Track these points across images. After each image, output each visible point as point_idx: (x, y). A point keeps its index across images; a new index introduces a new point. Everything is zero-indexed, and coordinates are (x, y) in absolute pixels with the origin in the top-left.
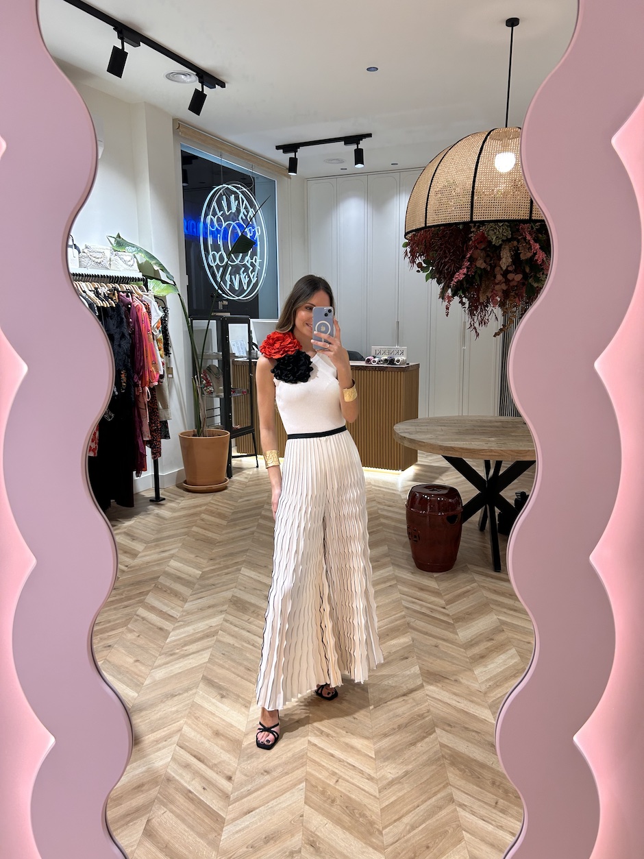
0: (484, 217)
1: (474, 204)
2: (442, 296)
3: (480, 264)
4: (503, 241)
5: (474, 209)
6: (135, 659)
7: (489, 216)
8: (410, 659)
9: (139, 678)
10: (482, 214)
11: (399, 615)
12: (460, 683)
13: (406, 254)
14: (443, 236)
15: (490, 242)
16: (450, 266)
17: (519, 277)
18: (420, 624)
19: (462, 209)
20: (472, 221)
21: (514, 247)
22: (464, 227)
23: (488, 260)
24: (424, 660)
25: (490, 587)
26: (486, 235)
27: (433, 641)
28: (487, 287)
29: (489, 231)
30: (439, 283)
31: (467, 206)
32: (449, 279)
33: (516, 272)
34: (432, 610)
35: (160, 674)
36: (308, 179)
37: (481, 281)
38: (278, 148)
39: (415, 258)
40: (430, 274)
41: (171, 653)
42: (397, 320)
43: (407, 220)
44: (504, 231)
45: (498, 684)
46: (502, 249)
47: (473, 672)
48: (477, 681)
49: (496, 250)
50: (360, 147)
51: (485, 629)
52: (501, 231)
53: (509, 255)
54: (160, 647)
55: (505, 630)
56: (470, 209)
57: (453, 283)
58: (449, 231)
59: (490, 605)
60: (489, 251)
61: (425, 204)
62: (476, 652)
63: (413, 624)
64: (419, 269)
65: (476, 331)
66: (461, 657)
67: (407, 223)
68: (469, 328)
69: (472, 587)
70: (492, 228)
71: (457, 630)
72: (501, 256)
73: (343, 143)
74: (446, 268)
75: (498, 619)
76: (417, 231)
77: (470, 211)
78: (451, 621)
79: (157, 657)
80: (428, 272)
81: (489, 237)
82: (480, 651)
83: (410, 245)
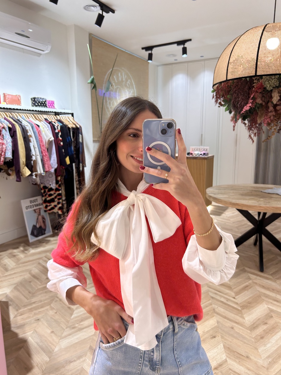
0: (264, 72)
1: (258, 66)
2: (235, 120)
3: (259, 101)
4: (273, 88)
5: (258, 68)
6: (51, 330)
7: (267, 72)
8: (217, 338)
9: (52, 346)
12: (250, 359)
13: (213, 97)
14: (237, 86)
15: (265, 88)
16: (241, 103)
18: (221, 310)
19: (250, 68)
20: (256, 75)
22: (249, 80)
23: (263, 99)
24: (226, 339)
25: (260, 283)
26: (263, 84)
27: (229, 324)
28: (262, 114)
29: (266, 81)
30: (230, 112)
31: (253, 67)
32: (241, 110)
34: (228, 300)
35: (65, 343)
36: (158, 66)
37: (258, 110)
38: (143, 48)
39: (218, 99)
40: (228, 108)
41: (73, 326)
42: (201, 133)
43: (214, 77)
44: (274, 82)
45: (275, 360)
46: (273, 92)
47: (258, 350)
48: (261, 358)
49: (268, 93)
50: (185, 46)
51: (261, 315)
52: (273, 82)
53: (278, 95)
54: (67, 322)
55: (273, 316)
56: (255, 68)
57: (242, 112)
58: (240, 82)
59: (262, 296)
60: (264, 94)
61: (227, 67)
62: (257, 333)
63: (216, 310)
64: (220, 106)
65: (252, 139)
66: (248, 337)
67: (214, 79)
68: (249, 138)
69: (249, 283)
70: (267, 80)
71: (244, 316)
72: (273, 96)
73: (176, 45)
74: (239, 104)
75: (268, 307)
76: (221, 83)
77: (255, 69)
78: (240, 309)
79: (64, 329)
80: (226, 107)
81: (265, 85)
82: (260, 333)
83: (216, 91)
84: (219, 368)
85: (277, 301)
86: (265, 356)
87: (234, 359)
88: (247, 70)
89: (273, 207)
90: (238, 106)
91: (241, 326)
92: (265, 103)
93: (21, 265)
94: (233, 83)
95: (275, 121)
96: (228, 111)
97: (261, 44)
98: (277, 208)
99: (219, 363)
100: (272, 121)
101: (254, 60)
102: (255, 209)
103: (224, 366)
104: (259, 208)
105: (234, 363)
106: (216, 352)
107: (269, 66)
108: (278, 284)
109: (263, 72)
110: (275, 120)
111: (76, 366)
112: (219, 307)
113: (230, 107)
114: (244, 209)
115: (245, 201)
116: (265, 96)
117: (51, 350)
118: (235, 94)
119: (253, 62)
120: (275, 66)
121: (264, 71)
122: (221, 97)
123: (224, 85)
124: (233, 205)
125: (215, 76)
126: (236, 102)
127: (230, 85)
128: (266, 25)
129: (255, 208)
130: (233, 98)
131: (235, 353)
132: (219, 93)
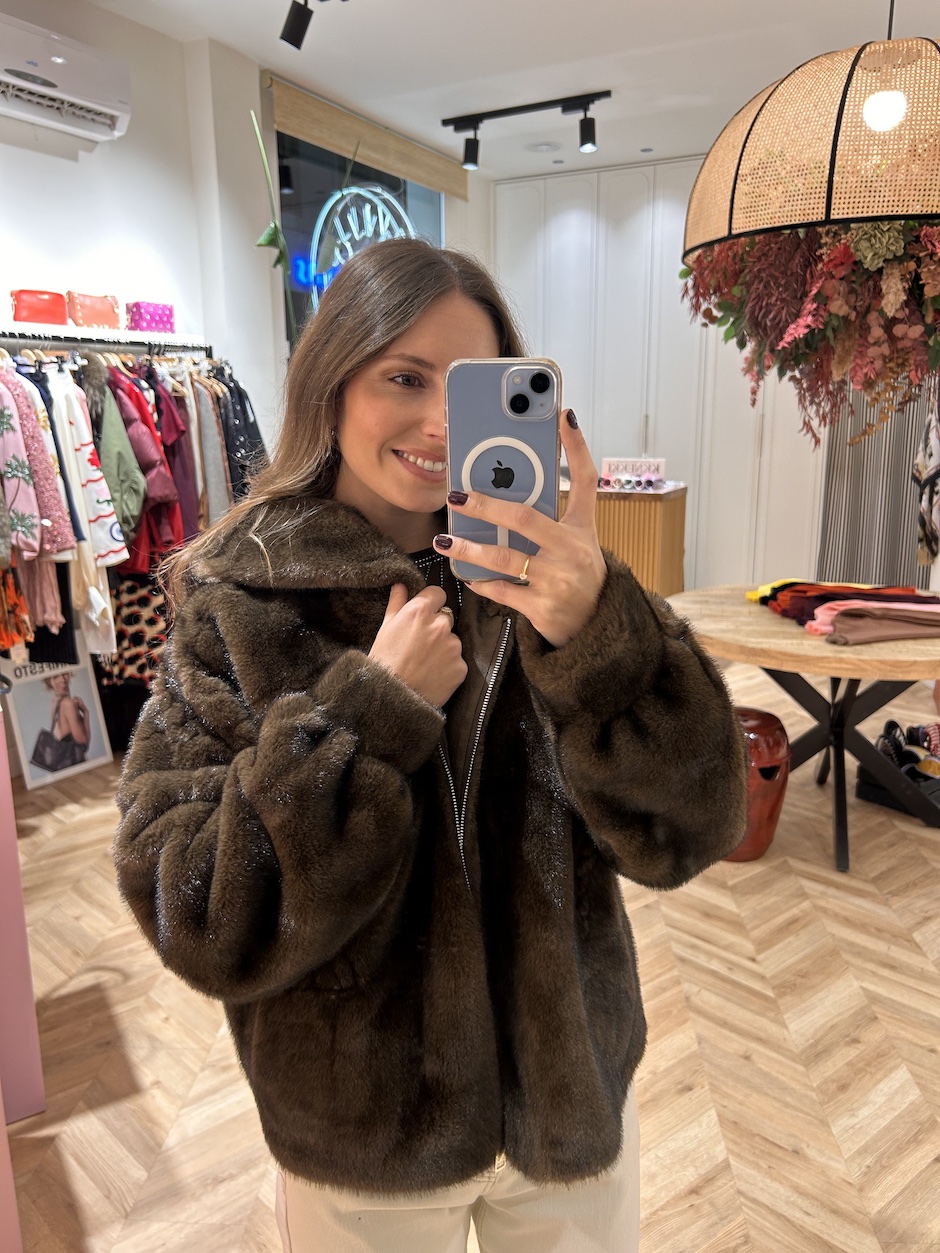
0: (860, 210)
1: (835, 186)
2: (756, 368)
3: (839, 307)
4: (884, 261)
5: (834, 195)
7: (865, 209)
8: (696, 1093)
10: (851, 206)
11: (667, 976)
12: (806, 1158)
13: (686, 291)
14: (763, 254)
15: (858, 263)
16: (779, 312)
17: (916, 331)
18: (709, 999)
19: (808, 195)
20: (828, 221)
21: (910, 273)
22: (807, 235)
23: (852, 299)
24: (726, 1096)
25: (837, 910)
26: (852, 251)
27: (736, 1044)
28: (847, 352)
29: (861, 239)
30: (742, 345)
31: (818, 190)
32: (776, 338)
33: (908, 321)
34: (732, 966)
36: (498, 182)
37: (835, 337)
38: (446, 123)
39: (701, 300)
40: (733, 329)
41: (223, 1063)
42: (644, 413)
43: (689, 226)
44: (890, 242)
45: (883, 1162)
46: (884, 277)
47: (829, 1127)
48: (840, 1153)
49: (867, 280)
50: (590, 115)
51: (840, 1014)
52: (884, 241)
53: (900, 287)
54: (204, 1049)
55: (879, 1016)
56: (825, 195)
57: (782, 344)
58: (776, 244)
59: (842, 953)
60: (854, 282)
61: (730, 193)
62: (828, 1074)
63: (695, 1000)
64: (707, 321)
65: (814, 435)
66: (798, 1087)
67: (688, 231)
68: (802, 429)
69: (802, 911)
70: (866, 236)
71: (785, 1017)
72: (884, 290)
73: (559, 110)
74: (771, 316)
75: (862, 988)
76: (709, 245)
77: (825, 200)
78: (770, 993)
79: (195, 1075)
80: (728, 325)
81: (859, 253)
82: (834, 1073)
83: (694, 273)
84: (705, 1191)
85: (892, 967)
86: (850, 1147)
87: (751, 1158)
88: (800, 202)
89: (882, 662)
90: (769, 323)
91: (775, 1051)
92: (858, 313)
93: (43, 862)
94: (752, 245)
95: (891, 374)
96: (735, 340)
97: (845, 112)
98: (896, 664)
99: (702, 1172)
100: (878, 375)
101: (821, 170)
102: (823, 667)
103: (719, 1183)
104: (838, 665)
105: (754, 1173)
106: (696, 1136)
107: (873, 189)
108: (895, 911)
109: (850, 210)
110: (891, 369)
111: (238, 1192)
112: (703, 991)
113: (743, 325)
114: (788, 667)
115: (789, 641)
116: (859, 291)
117: (152, 1143)
118: (756, 282)
119: (820, 175)
120: (893, 188)
121: (856, 205)
122: (711, 292)
123: (720, 252)
124: (750, 654)
125: (689, 222)
126: (760, 310)
127: (740, 252)
128: (864, 47)
129: (822, 665)
130: (753, 296)
131: (757, 1139)
132: (703, 281)
